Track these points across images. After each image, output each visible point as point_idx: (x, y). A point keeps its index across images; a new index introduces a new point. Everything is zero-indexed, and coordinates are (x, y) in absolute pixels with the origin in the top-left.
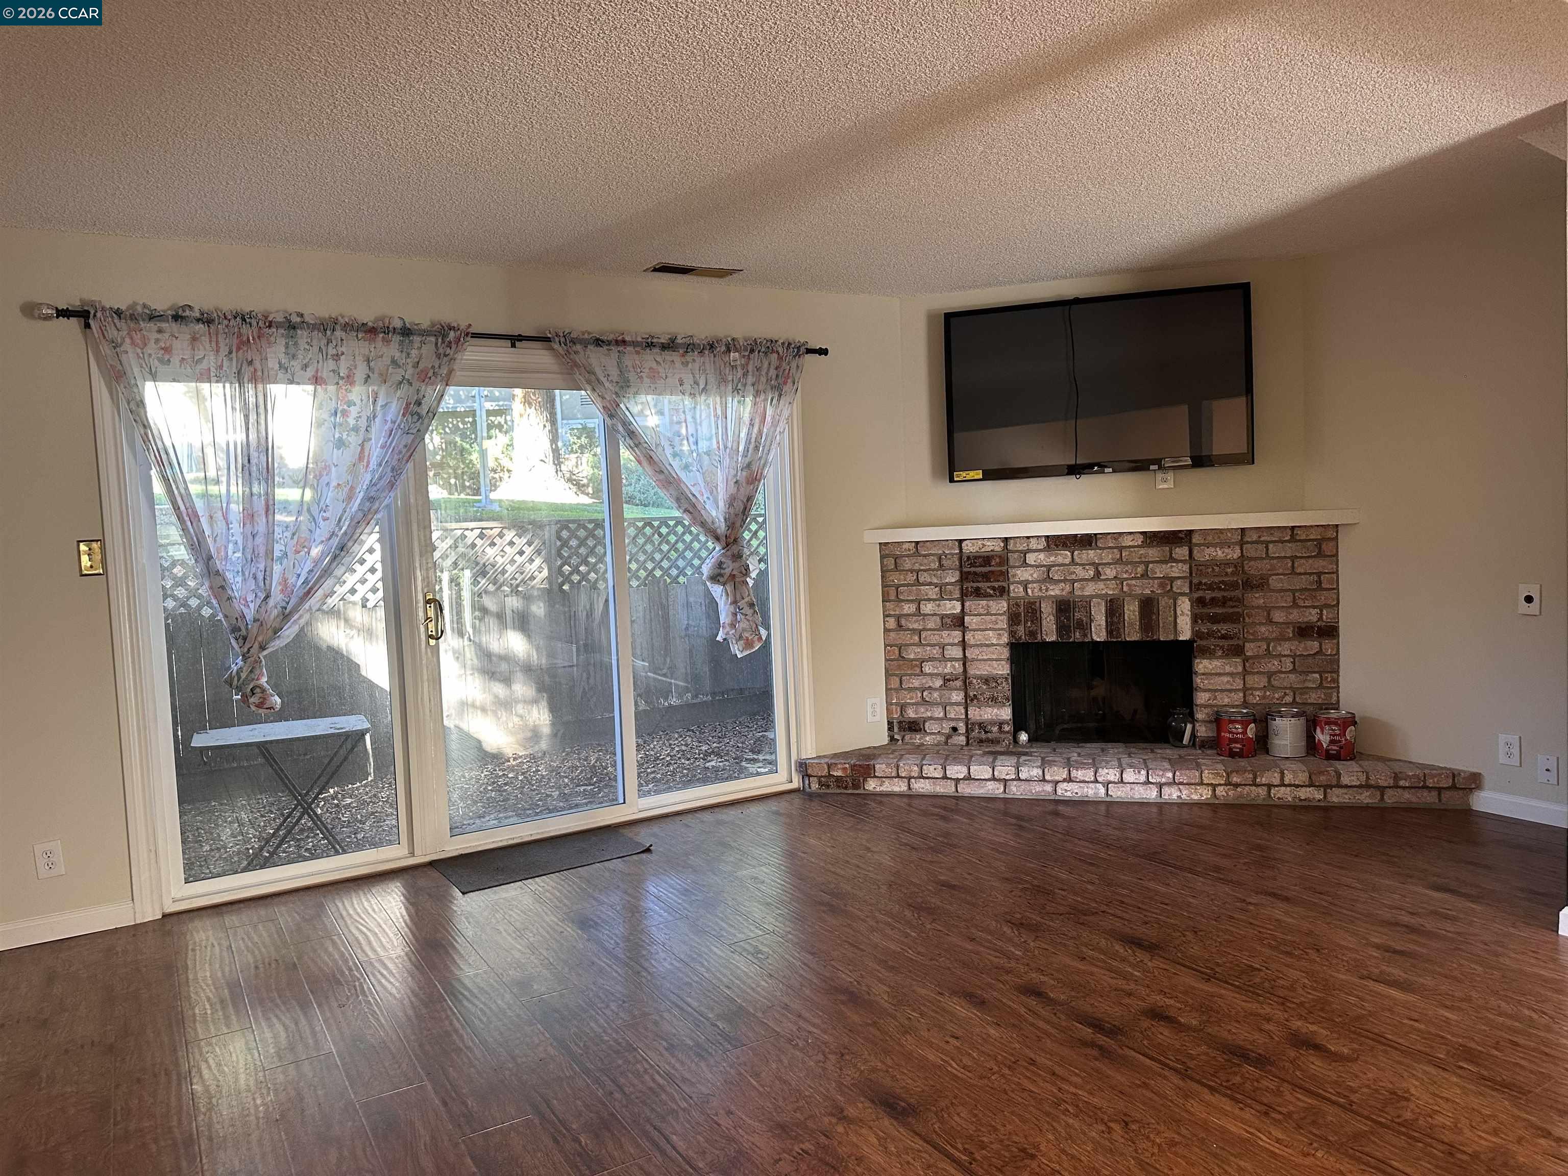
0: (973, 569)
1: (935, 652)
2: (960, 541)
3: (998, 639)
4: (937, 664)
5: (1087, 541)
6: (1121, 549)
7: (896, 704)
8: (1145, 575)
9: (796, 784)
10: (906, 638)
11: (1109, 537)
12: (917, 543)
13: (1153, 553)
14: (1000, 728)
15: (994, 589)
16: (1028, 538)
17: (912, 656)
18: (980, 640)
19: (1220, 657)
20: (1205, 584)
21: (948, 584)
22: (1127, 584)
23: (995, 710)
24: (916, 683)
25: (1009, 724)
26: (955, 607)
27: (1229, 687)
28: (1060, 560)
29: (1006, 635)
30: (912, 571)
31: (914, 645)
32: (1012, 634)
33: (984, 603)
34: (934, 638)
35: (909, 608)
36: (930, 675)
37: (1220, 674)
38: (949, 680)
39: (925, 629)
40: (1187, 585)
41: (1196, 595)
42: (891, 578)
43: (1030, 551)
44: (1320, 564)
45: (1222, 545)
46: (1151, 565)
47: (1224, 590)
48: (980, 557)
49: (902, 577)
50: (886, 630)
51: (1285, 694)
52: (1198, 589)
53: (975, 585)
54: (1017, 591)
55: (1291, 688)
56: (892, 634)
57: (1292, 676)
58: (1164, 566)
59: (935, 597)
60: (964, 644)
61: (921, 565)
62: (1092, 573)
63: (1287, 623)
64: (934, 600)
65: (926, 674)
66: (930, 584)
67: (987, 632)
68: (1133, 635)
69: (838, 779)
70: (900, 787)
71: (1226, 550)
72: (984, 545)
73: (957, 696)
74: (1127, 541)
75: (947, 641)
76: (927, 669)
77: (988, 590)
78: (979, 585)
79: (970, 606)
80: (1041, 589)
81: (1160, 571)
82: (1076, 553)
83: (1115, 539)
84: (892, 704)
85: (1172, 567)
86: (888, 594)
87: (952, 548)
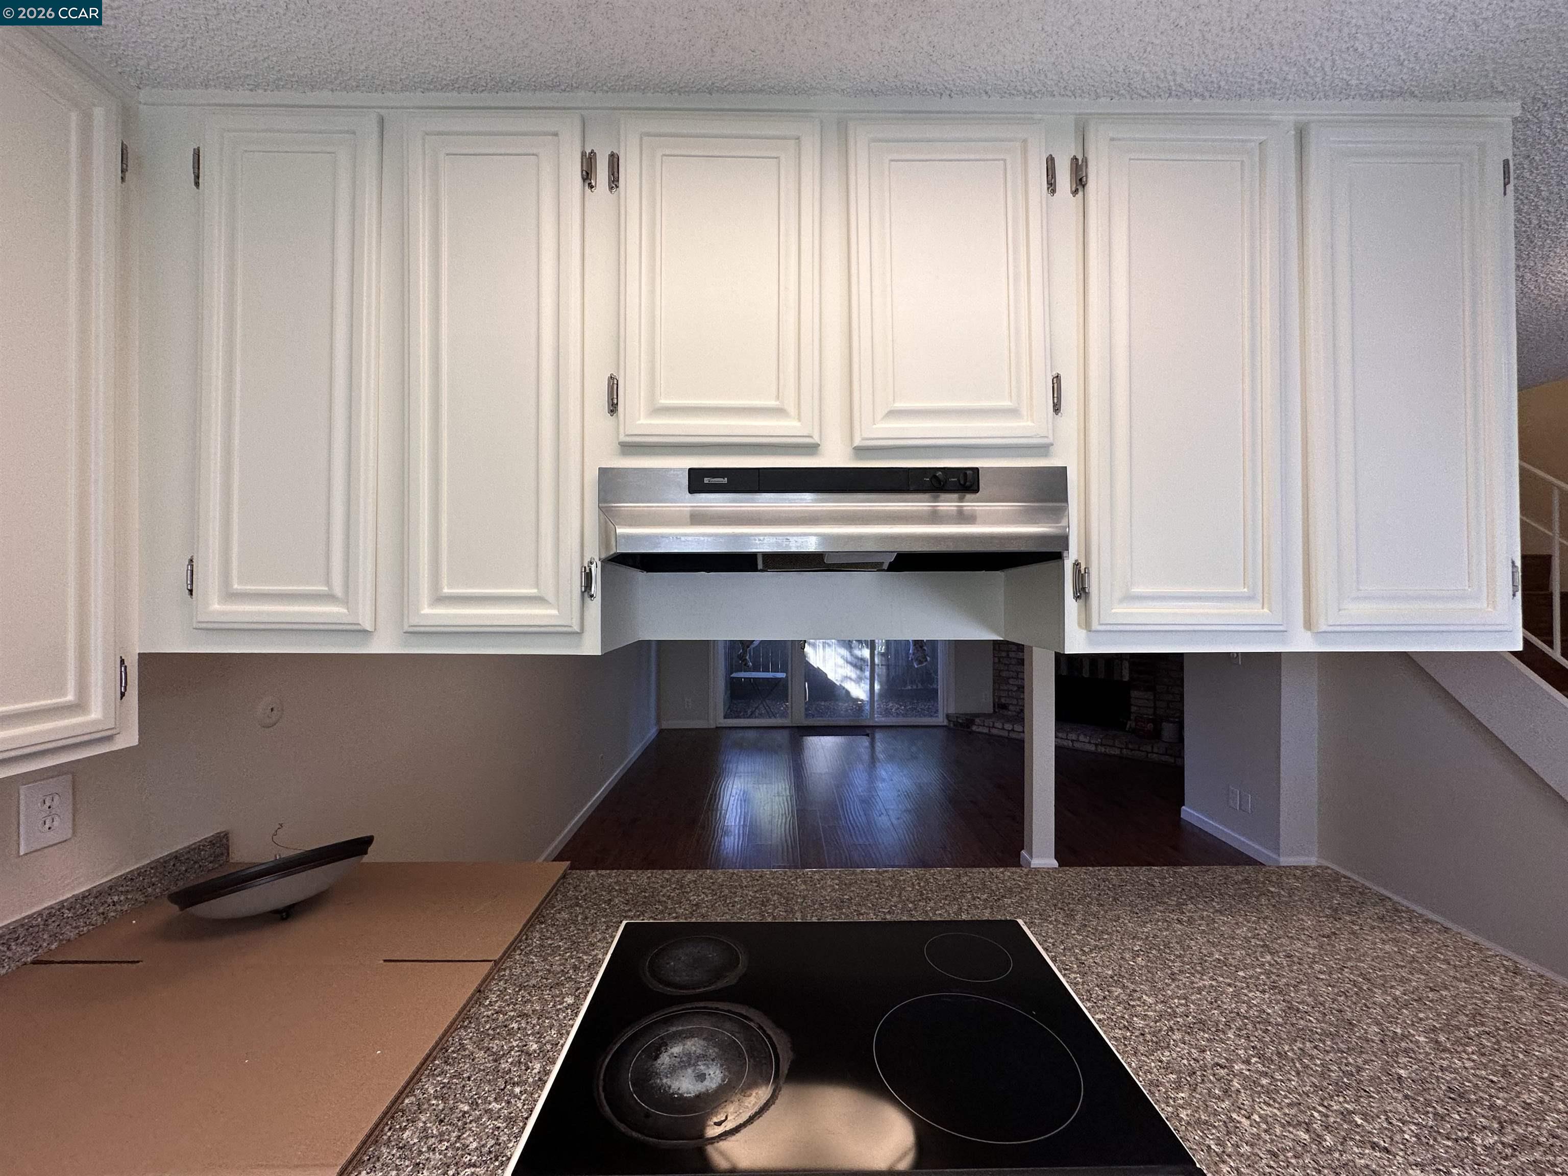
4: (1015, 680)
7: (996, 696)
9: (945, 723)
10: (1002, 667)
17: (1005, 675)
19: (1143, 691)
24: (1006, 687)
27: (1146, 705)
31: (1006, 670)
35: (1004, 654)
37: (1142, 699)
39: (1010, 664)
50: (994, 663)
56: (997, 665)
64: (1015, 652)
69: (962, 724)
70: (986, 730)
76: (1011, 682)
86: (995, 647)
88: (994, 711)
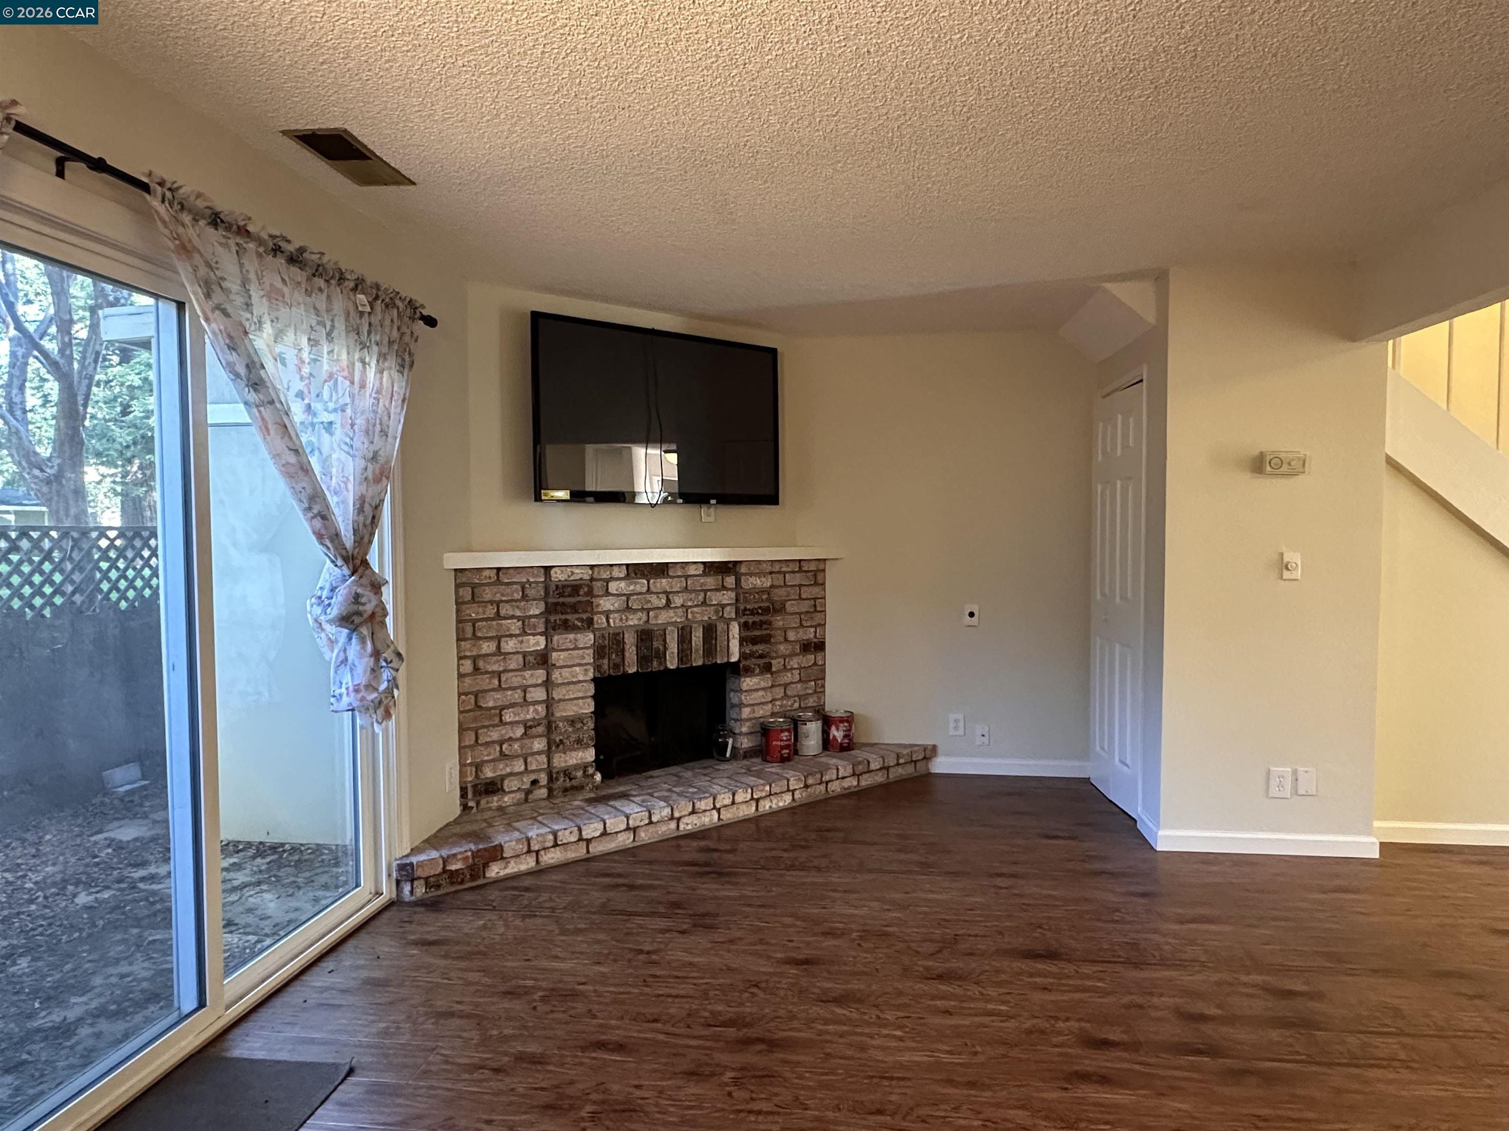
0: (561, 600)
1: (516, 696)
2: (547, 569)
3: (586, 675)
4: (518, 709)
5: (661, 570)
6: (687, 577)
7: (471, 764)
8: (704, 603)
9: (388, 895)
10: (484, 682)
11: (678, 565)
12: (499, 569)
13: (711, 581)
14: (585, 772)
15: (581, 620)
16: (611, 565)
17: (491, 704)
18: (567, 678)
19: (757, 675)
20: (749, 610)
21: (531, 617)
22: (692, 612)
23: (580, 754)
24: (495, 735)
25: (592, 766)
26: (537, 643)
27: (763, 700)
28: (638, 588)
29: (592, 670)
30: (491, 602)
31: (493, 690)
32: (598, 668)
33: (571, 636)
34: (515, 680)
35: (488, 647)
36: (511, 723)
37: (757, 690)
38: (531, 727)
39: (506, 671)
40: (734, 610)
41: (742, 620)
42: (468, 612)
43: (612, 579)
44: (815, 591)
45: (759, 574)
46: (709, 593)
47: (761, 614)
48: (568, 586)
49: (481, 610)
50: (461, 676)
51: (795, 701)
52: (744, 615)
53: (563, 617)
54: (600, 621)
55: (798, 696)
56: (468, 680)
57: (799, 685)
58: (718, 594)
59: (517, 632)
60: (548, 684)
61: (503, 595)
62: (664, 601)
63: (797, 641)
64: (516, 636)
65: (506, 723)
66: (513, 617)
67: (574, 668)
68: (698, 662)
69: (453, 874)
70: (527, 863)
71: (763, 579)
72: (573, 573)
73: (539, 744)
74: (692, 571)
75: (530, 682)
76: (507, 717)
77: (576, 622)
78: (569, 617)
79: (558, 640)
80: (621, 620)
81: (716, 598)
82: (652, 581)
83: (683, 568)
84: (465, 765)
85: (724, 594)
86: (463, 631)
87: (538, 576)
88: (465, 808)
